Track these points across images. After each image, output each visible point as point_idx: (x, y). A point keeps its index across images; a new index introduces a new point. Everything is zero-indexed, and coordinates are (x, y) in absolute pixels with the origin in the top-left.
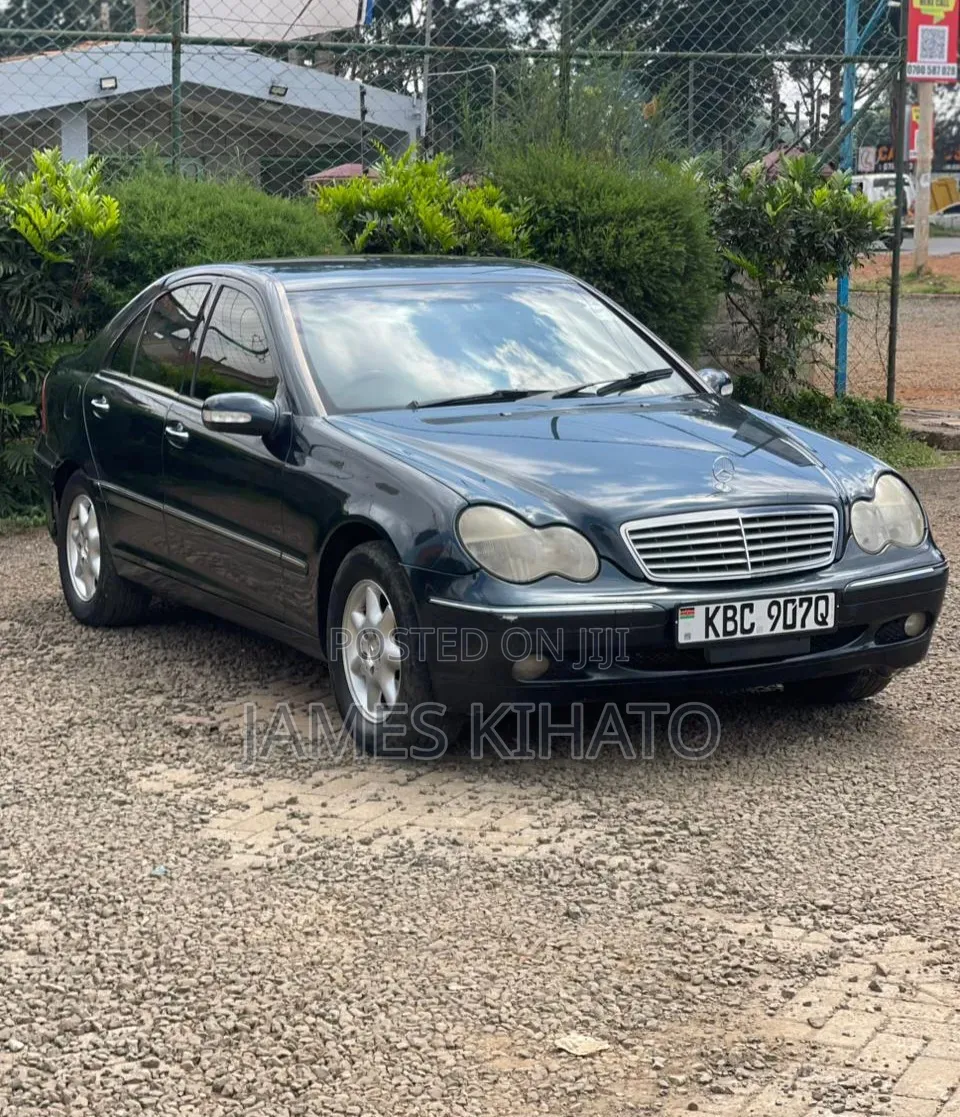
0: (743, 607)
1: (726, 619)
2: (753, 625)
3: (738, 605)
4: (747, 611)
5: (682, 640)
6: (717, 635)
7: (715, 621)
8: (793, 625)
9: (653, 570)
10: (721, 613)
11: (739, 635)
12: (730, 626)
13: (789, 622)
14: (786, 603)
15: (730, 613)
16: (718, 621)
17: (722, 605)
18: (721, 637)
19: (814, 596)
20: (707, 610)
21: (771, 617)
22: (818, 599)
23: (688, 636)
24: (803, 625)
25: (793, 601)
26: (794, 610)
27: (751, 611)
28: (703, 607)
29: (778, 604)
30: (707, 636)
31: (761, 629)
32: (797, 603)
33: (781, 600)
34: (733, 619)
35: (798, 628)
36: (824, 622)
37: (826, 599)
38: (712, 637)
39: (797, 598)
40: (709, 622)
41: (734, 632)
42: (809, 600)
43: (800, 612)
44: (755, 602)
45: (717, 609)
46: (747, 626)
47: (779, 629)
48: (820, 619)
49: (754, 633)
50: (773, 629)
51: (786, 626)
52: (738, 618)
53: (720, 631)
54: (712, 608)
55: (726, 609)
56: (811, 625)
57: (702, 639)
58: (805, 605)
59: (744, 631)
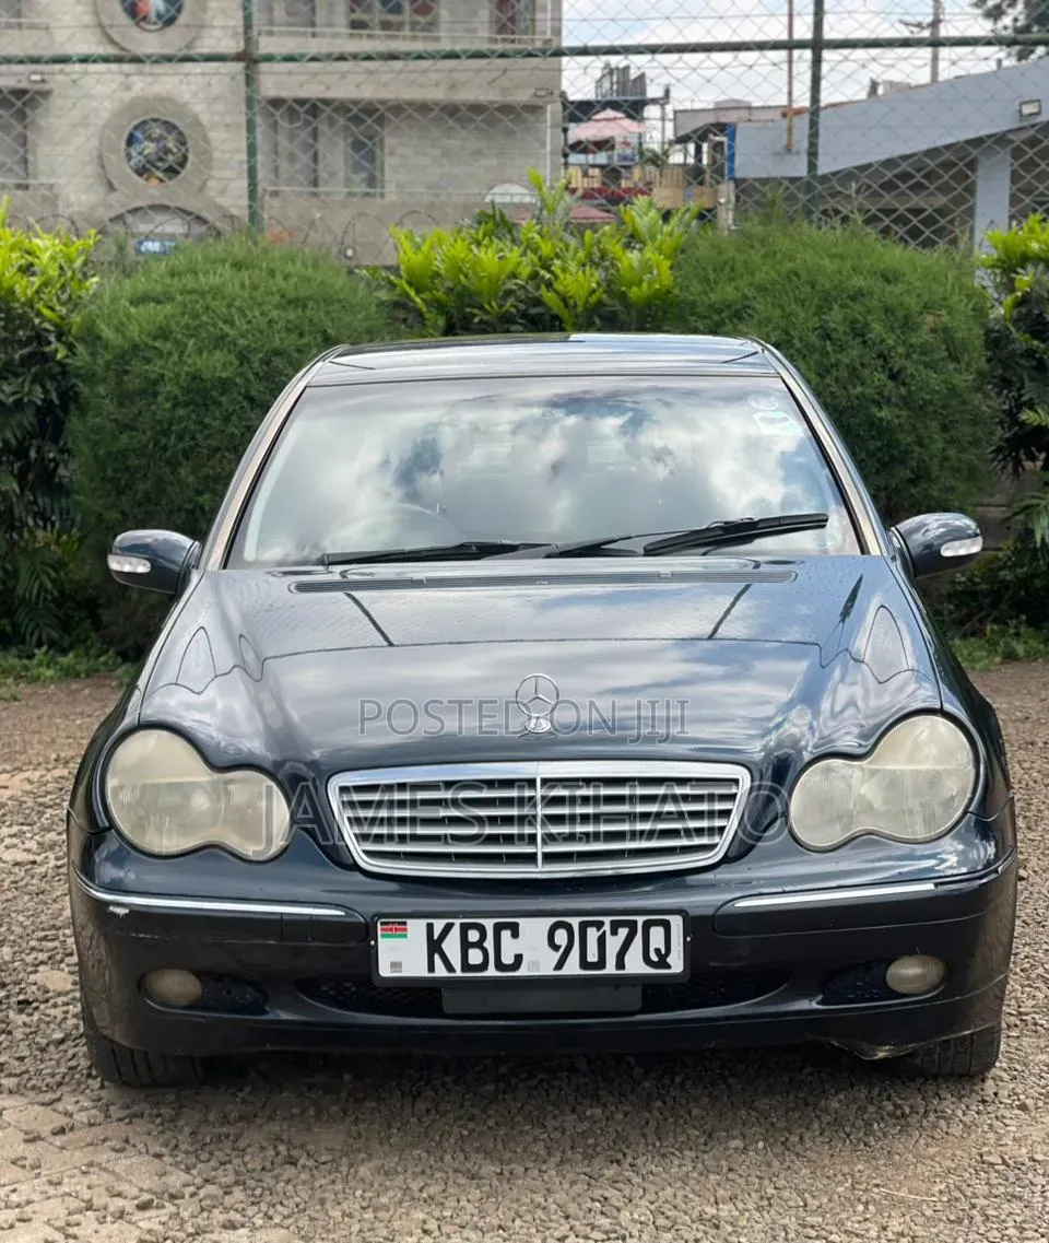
0: (498, 928)
1: (466, 945)
2: (519, 958)
3: (489, 924)
4: (506, 935)
5: (385, 971)
6: (450, 968)
7: (444, 946)
8: (601, 964)
9: (369, 853)
10: (455, 933)
11: (491, 972)
12: (475, 957)
13: (592, 957)
14: (584, 927)
15: (473, 936)
16: (452, 946)
17: (457, 922)
18: (459, 973)
19: (640, 920)
20: (430, 928)
21: (556, 948)
22: (647, 926)
23: (396, 965)
24: (620, 964)
25: (599, 925)
26: (602, 941)
27: (515, 935)
28: (423, 923)
29: (569, 928)
30: (431, 968)
31: (535, 964)
32: (607, 927)
33: (575, 922)
34: (479, 945)
35: (610, 968)
36: (663, 962)
37: (667, 926)
38: (441, 971)
39: (607, 920)
40: (434, 946)
41: (484, 966)
42: (632, 926)
43: (614, 944)
44: (522, 922)
45: (448, 928)
46: (507, 959)
47: (572, 967)
48: (654, 958)
49: (523, 972)
50: (559, 965)
51: (584, 964)
52: (489, 944)
53: (456, 962)
54: (439, 925)
55: (465, 929)
56: (635, 965)
57: (423, 972)
58: (623, 932)
59: (500, 966)
